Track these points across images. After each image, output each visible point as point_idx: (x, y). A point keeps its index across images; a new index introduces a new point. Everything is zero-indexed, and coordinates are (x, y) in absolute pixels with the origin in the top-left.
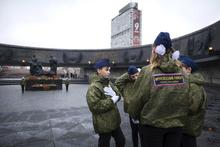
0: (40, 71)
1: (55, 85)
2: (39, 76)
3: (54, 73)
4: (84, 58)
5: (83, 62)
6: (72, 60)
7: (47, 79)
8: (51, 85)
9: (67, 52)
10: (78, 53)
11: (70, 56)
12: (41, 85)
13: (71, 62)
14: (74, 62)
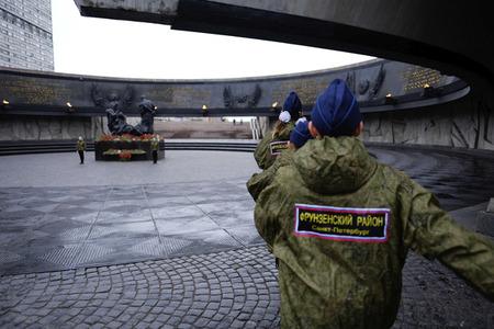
0: (122, 126)
1: (143, 152)
2: (120, 134)
3: (146, 129)
4: (264, 94)
5: (261, 105)
6: (241, 101)
7: (129, 141)
8: (136, 152)
9: (232, 85)
10: (253, 85)
11: (238, 92)
12: (119, 152)
13: (240, 105)
14: (243, 106)
